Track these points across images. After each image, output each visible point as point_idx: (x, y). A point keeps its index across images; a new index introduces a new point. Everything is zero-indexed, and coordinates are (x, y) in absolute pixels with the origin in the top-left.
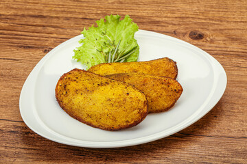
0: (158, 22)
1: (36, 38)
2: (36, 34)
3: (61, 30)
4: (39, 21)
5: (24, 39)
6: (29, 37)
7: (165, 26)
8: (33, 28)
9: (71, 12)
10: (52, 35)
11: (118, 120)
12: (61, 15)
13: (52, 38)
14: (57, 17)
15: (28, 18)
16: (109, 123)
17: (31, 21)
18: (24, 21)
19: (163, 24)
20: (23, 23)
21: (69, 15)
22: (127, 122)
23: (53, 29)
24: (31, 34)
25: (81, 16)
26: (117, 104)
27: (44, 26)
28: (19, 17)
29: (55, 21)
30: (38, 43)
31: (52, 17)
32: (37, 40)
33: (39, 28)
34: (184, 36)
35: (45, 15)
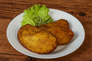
0: (65, 7)
1: (8, 14)
2: (8, 12)
3: (20, 10)
4: (10, 6)
5: (3, 14)
6: (5, 13)
7: (68, 10)
8: (7, 9)
9: (25, 2)
10: (15, 12)
11: (43, 49)
12: (20, 3)
13: (15, 13)
14: (19, 4)
15: (6, 4)
16: (39, 50)
17: (7, 5)
18: (3, 5)
19: (67, 8)
20: (3, 6)
21: (24, 3)
22: (47, 50)
23: (16, 10)
24: (6, 11)
25: (29, 4)
26: (43, 42)
27: (12, 8)
28: (1, 3)
29: (18, 6)
30: (9, 16)
31: (16, 4)
32: (9, 14)
33: (10, 9)
34: (76, 14)
35: (13, 3)
